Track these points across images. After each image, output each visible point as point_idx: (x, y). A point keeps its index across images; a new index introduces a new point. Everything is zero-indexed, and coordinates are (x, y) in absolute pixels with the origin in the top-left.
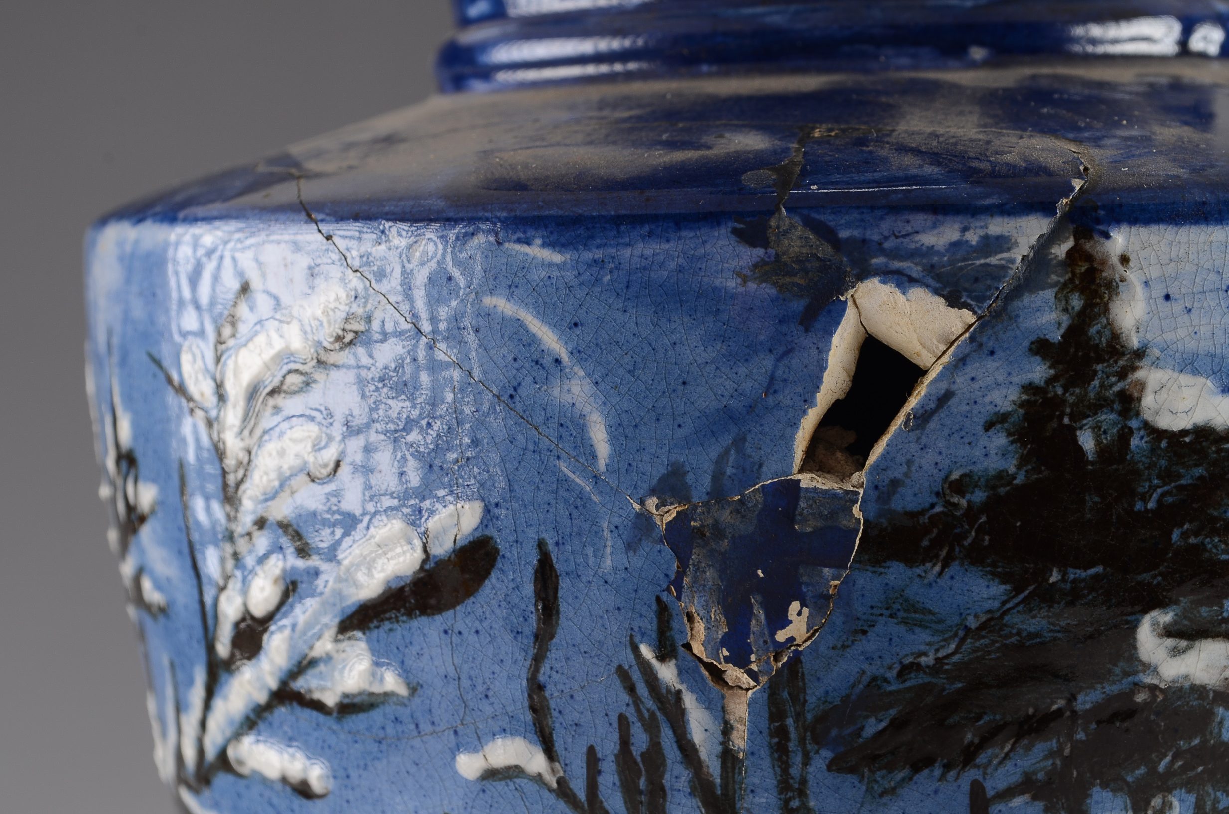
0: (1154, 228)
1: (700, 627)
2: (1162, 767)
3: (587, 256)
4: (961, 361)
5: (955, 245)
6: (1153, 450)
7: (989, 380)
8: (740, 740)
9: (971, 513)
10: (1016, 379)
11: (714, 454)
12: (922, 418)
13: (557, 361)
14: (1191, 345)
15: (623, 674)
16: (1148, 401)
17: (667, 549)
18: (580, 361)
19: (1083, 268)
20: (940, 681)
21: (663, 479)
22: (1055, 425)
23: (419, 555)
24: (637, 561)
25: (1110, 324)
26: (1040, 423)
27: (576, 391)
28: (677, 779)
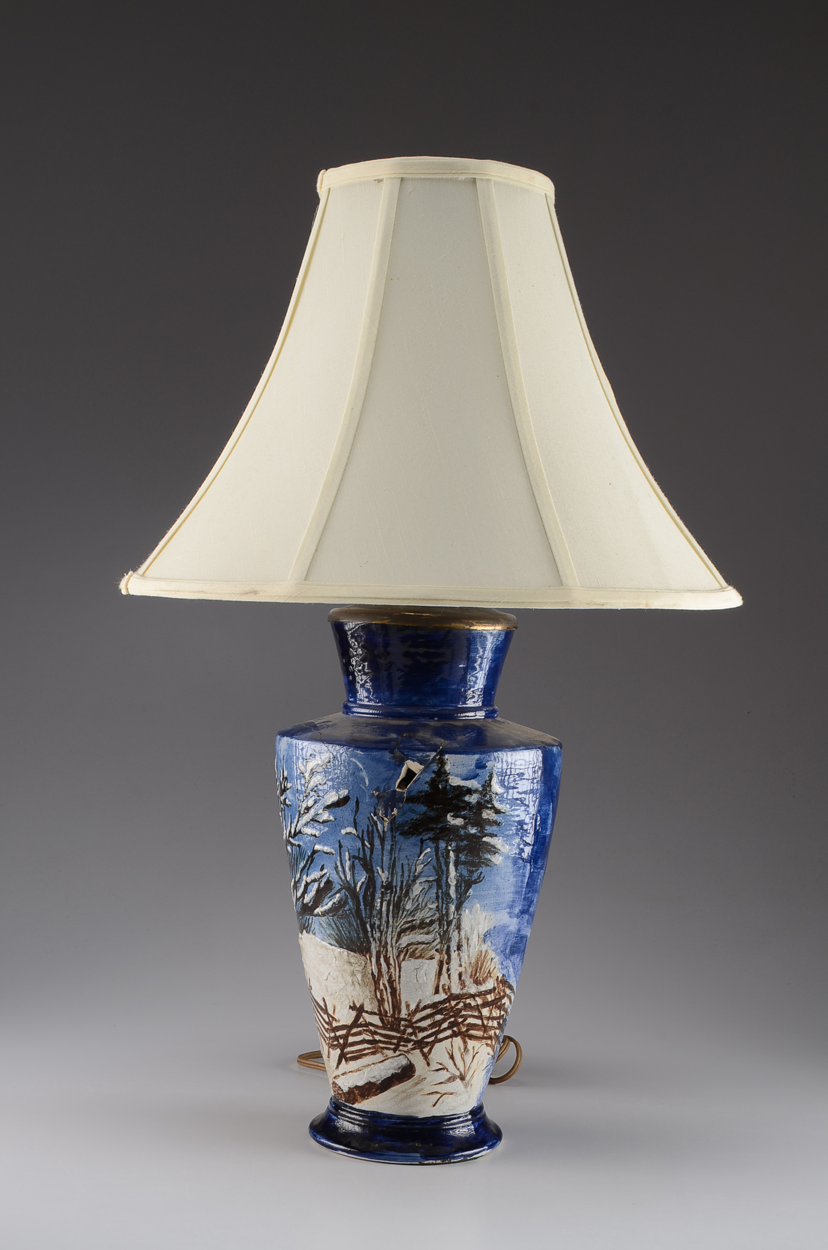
0: (452, 755)
1: (381, 811)
2: (451, 837)
3: (367, 753)
4: (421, 773)
5: (422, 756)
8: (386, 829)
9: (422, 796)
10: (430, 776)
11: (384, 785)
12: (415, 781)
13: (361, 769)
14: (457, 773)
15: (368, 818)
16: (450, 781)
17: (376, 799)
19: (441, 760)
20: (417, 821)
23: (338, 798)
24: (372, 800)
26: (433, 783)
27: (364, 774)
28: (376, 835)
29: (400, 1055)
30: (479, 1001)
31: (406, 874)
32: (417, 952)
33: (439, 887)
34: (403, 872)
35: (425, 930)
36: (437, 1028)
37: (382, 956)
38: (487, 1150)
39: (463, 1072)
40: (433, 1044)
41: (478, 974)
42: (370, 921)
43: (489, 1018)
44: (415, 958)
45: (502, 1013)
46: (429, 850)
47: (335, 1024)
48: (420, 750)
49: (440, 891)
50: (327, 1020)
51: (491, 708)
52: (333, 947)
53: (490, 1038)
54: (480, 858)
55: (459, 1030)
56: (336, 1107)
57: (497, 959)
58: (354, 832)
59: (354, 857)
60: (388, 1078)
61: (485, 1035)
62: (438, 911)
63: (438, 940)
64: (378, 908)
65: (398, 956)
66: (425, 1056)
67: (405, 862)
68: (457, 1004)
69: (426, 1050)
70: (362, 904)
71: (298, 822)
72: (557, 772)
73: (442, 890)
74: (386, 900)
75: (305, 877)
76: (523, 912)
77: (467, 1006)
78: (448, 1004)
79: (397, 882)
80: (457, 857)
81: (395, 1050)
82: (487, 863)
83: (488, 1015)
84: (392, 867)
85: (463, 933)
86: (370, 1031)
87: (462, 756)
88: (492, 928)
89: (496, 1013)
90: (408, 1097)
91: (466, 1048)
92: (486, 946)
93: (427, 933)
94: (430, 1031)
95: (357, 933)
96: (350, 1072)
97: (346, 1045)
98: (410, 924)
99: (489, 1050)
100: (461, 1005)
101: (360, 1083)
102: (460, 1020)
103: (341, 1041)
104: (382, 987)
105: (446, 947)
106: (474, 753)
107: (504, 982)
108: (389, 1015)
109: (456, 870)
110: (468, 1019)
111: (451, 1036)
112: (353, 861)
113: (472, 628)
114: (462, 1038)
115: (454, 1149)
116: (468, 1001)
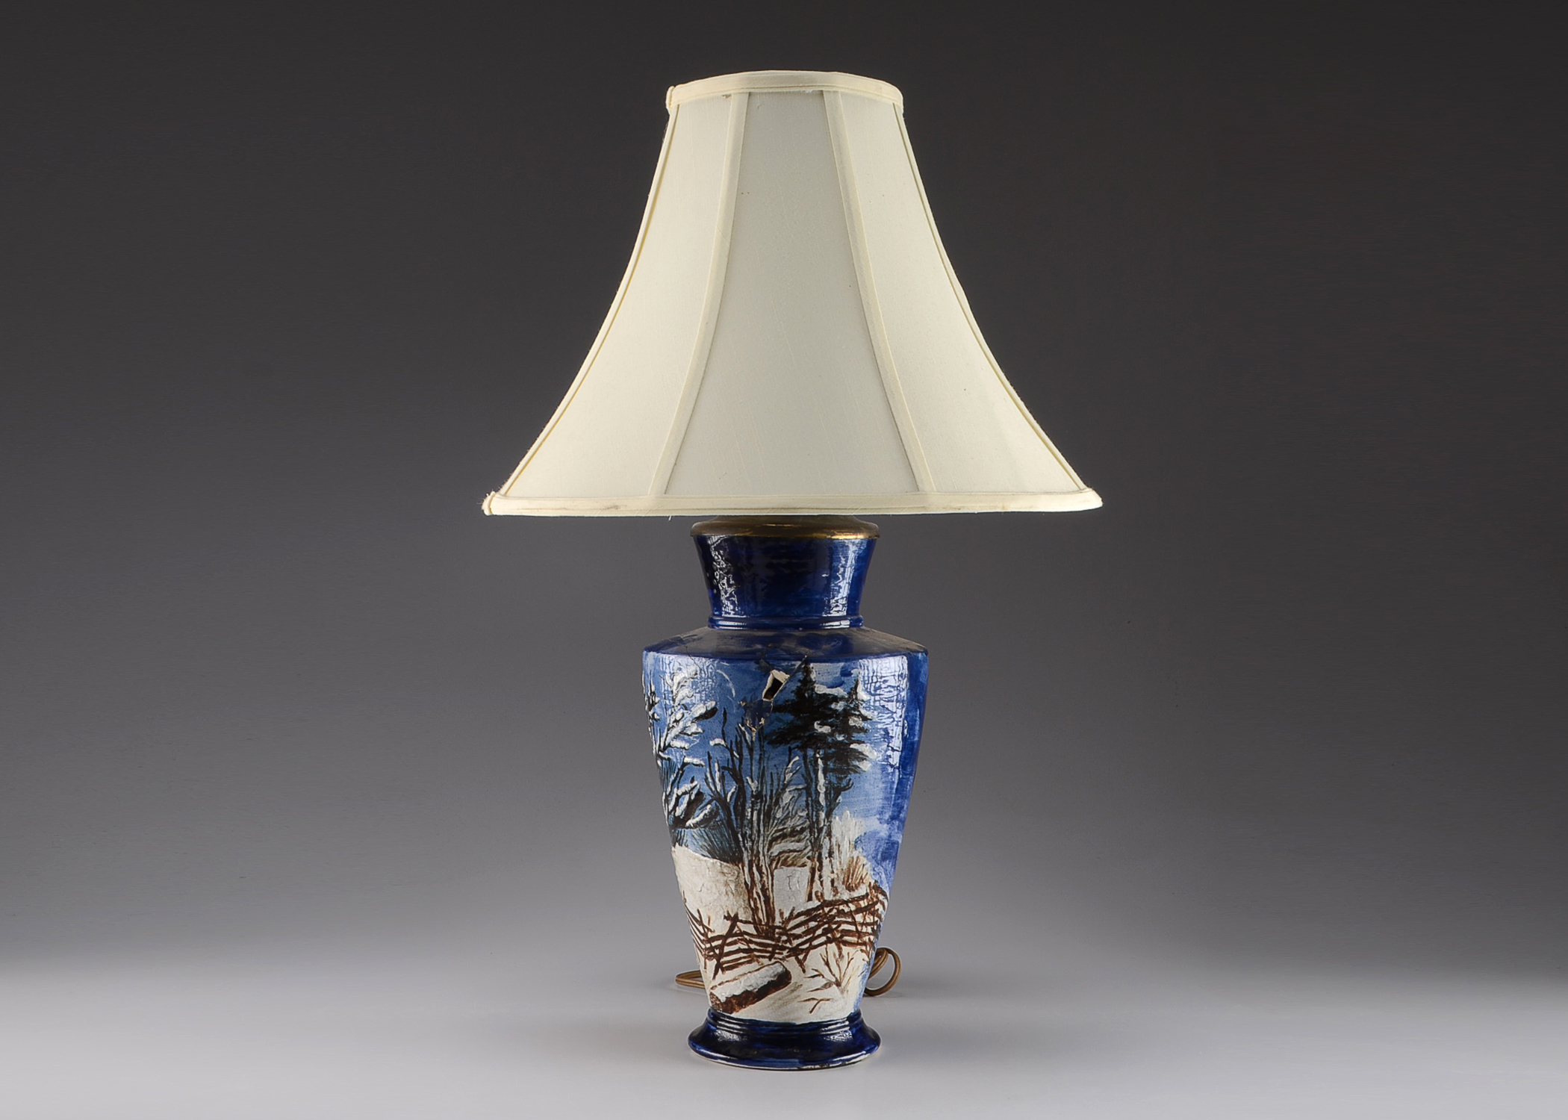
1: (748, 721)
2: (819, 745)
3: (733, 664)
4: (787, 682)
5: (787, 665)
8: (754, 739)
9: (789, 705)
10: (796, 686)
11: (751, 695)
12: (782, 691)
13: (728, 680)
14: (823, 681)
15: (736, 728)
16: (816, 689)
17: (744, 709)
20: (784, 730)
24: (739, 711)
26: (799, 692)
27: (730, 685)
28: (744, 745)
29: (776, 963)
30: (853, 907)
31: (775, 783)
32: (789, 859)
33: (809, 794)
34: (772, 781)
35: (797, 838)
36: (811, 935)
37: (754, 865)
38: (865, 1054)
39: (839, 978)
40: (807, 951)
41: (850, 881)
42: (742, 831)
43: (862, 924)
44: (788, 866)
45: (876, 919)
46: (797, 758)
47: (710, 935)
48: (785, 660)
49: (810, 799)
50: (702, 932)
51: (856, 617)
52: (706, 858)
53: (864, 944)
54: (848, 765)
55: (833, 936)
56: (715, 1017)
57: (868, 865)
58: (723, 743)
59: (724, 768)
60: (765, 986)
61: (860, 941)
62: (808, 818)
63: (810, 848)
64: (749, 818)
65: (770, 865)
66: (801, 963)
67: (774, 771)
68: (830, 911)
69: (801, 957)
70: (733, 814)
71: (667, 736)
72: (922, 679)
73: (812, 797)
74: (756, 810)
75: (675, 790)
76: (893, 818)
77: (841, 913)
78: (821, 911)
79: (766, 791)
80: (825, 764)
81: (770, 958)
82: (856, 770)
83: (862, 921)
84: (761, 777)
85: (834, 840)
86: (745, 940)
87: (827, 664)
88: (863, 834)
89: (869, 919)
90: (785, 1004)
91: (840, 954)
92: (857, 852)
93: (799, 841)
94: (805, 938)
95: (728, 843)
96: (727, 982)
97: (722, 955)
98: (781, 833)
99: (864, 955)
100: (835, 911)
101: (737, 993)
102: (834, 926)
103: (717, 951)
104: (755, 896)
105: (817, 853)
106: (839, 661)
107: (877, 888)
108: (763, 923)
109: (825, 777)
110: (842, 925)
111: (825, 943)
112: (723, 772)
113: (834, 537)
114: (836, 945)
115: (832, 1054)
116: (841, 907)
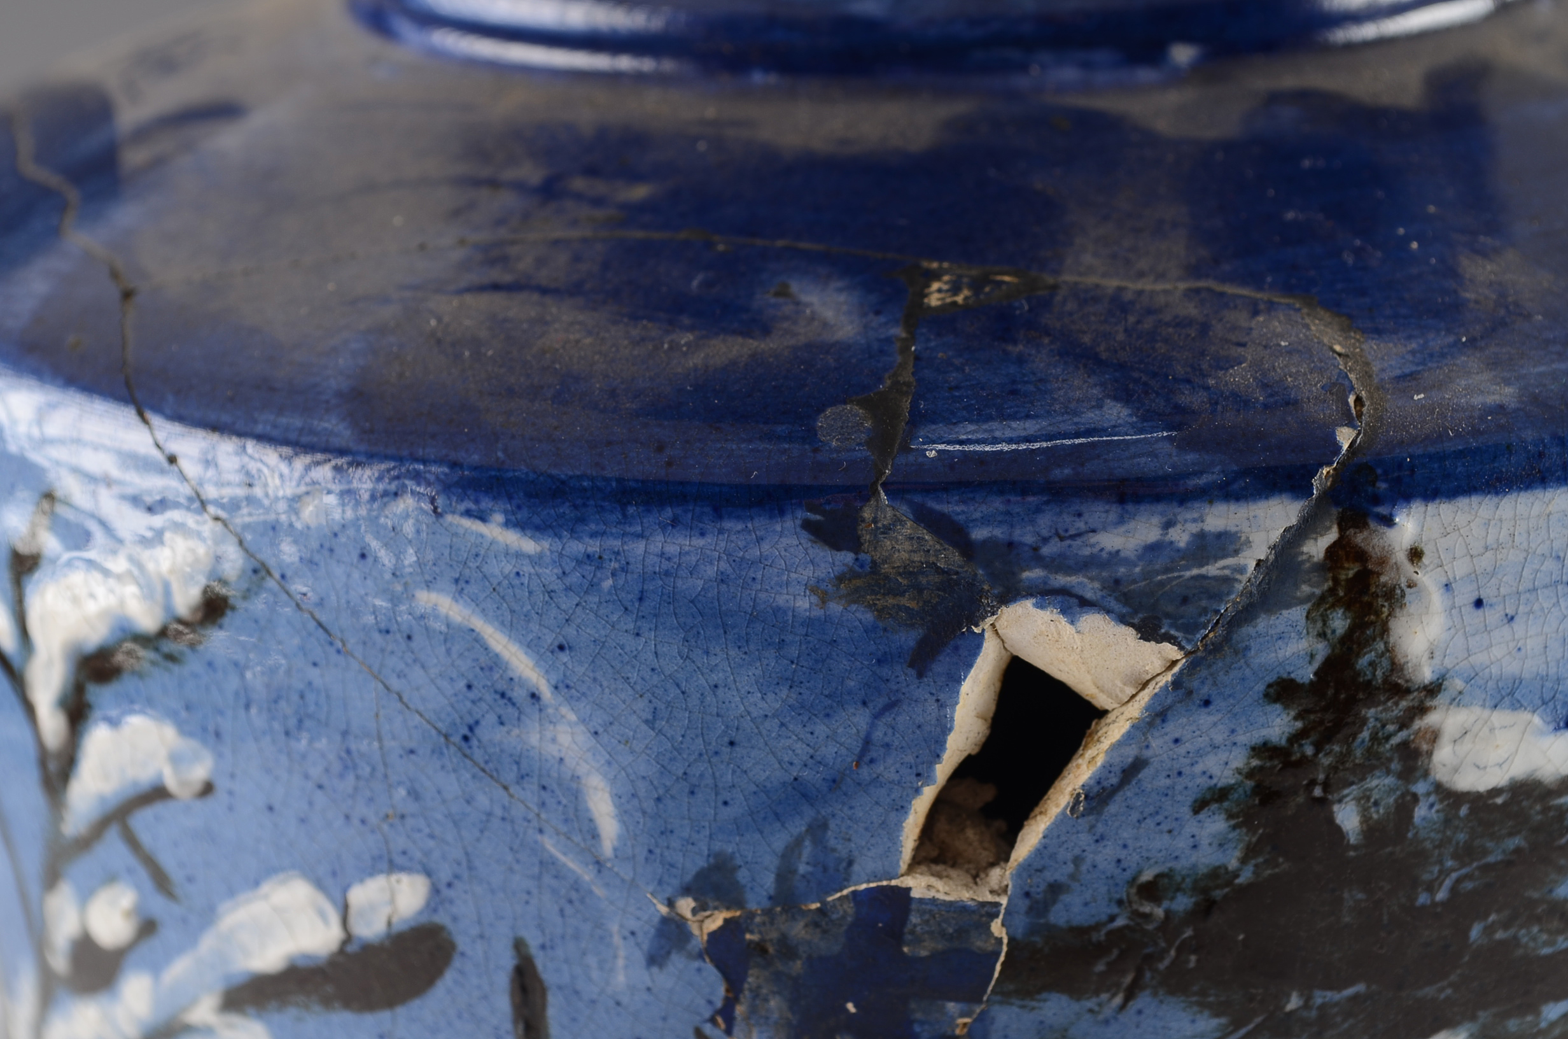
0: (1463, 502)
3: (576, 547)
4: (1158, 715)
5: (1153, 549)
6: (1447, 822)
7: (1202, 742)
10: (1242, 738)
12: (1097, 798)
13: (534, 696)
16: (1443, 755)
17: (709, 968)
18: (569, 700)
19: (1351, 571)
21: (701, 875)
22: (1301, 799)
23: (336, 933)
24: (664, 979)
25: (1389, 650)
